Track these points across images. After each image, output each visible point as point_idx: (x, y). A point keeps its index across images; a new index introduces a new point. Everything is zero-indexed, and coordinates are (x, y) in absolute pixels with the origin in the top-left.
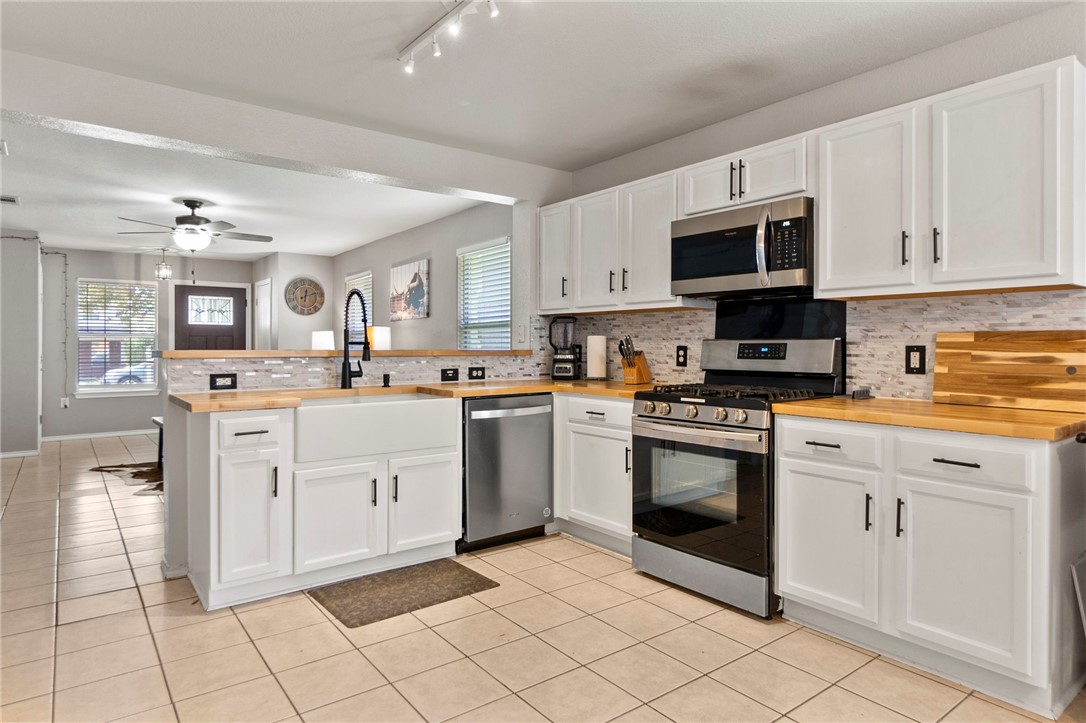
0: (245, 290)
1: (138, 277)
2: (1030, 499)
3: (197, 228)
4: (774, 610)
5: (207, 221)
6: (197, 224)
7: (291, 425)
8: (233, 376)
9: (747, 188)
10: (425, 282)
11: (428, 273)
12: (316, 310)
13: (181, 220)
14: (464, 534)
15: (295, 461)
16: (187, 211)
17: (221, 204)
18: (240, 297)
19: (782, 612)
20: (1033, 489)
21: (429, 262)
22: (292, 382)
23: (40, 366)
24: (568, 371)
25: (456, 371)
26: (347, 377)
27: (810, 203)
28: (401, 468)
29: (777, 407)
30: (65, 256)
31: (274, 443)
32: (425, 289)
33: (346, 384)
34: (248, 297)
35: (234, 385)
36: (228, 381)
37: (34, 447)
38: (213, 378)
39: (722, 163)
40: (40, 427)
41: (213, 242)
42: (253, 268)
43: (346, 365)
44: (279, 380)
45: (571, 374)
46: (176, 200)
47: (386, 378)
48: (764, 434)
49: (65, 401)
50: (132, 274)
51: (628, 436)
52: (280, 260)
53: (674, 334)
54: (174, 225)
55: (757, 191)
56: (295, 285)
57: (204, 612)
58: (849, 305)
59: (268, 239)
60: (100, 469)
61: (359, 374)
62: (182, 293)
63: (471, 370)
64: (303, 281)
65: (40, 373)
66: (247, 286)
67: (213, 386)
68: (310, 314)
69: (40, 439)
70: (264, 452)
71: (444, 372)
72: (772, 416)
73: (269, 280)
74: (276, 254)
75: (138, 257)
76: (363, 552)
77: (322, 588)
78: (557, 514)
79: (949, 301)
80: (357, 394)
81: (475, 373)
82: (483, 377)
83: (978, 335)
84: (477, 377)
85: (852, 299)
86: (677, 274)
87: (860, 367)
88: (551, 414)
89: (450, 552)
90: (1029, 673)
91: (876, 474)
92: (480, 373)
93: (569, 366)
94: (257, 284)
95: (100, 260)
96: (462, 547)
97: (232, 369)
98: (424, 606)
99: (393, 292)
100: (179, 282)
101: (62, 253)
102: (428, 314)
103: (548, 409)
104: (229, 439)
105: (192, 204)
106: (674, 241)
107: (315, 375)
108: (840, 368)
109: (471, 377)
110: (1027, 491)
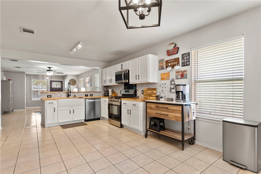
0: (62, 81)
1: (43, 79)
2: (140, 109)
3: (50, 72)
4: (122, 126)
5: (52, 71)
6: (50, 71)
7: (57, 102)
8: (51, 96)
9: (123, 68)
10: (90, 80)
11: (91, 79)
12: (75, 85)
13: (48, 71)
14: (85, 118)
15: (58, 107)
16: (49, 69)
17: (54, 68)
18: (62, 83)
19: (123, 127)
20: (140, 107)
21: (91, 77)
22: (60, 96)
23: (25, 95)
24: (106, 94)
25: (88, 95)
26: (68, 96)
27: (129, 71)
28: (75, 109)
29: (121, 99)
30: (30, 76)
31: (54, 105)
32: (90, 81)
33: (68, 97)
34: (63, 82)
35: (51, 97)
36: (50, 96)
37: (24, 109)
38: (48, 96)
39: (120, 64)
40: (26, 106)
41: (53, 74)
42: (64, 77)
43: (68, 94)
44: (58, 96)
45: (107, 95)
46: (47, 67)
47: (75, 96)
48: (120, 102)
49: (30, 101)
50: (42, 78)
51: (108, 104)
52: (68, 76)
53: (120, 89)
54: (46, 71)
55: (124, 68)
56: (71, 80)
57: (45, 127)
58: (137, 85)
59: (63, 73)
60: (35, 112)
61: (70, 95)
62: (51, 82)
63: (90, 95)
64: (72, 79)
65: (25, 96)
66: (63, 80)
67: (48, 97)
68: (73, 85)
69: (25, 107)
70: (53, 106)
71: (86, 95)
72: (121, 100)
73: (66, 79)
74: (67, 75)
75: (43, 75)
76: (68, 120)
77: (63, 125)
78: (102, 116)
79: (145, 84)
80: (70, 98)
81: (91, 95)
82: (92, 96)
83: (148, 89)
84: (91, 96)
85: (137, 84)
86: (116, 80)
87: (138, 93)
88: (100, 101)
89: (83, 121)
90: (140, 130)
91: (129, 107)
92: (92, 95)
93: (107, 94)
94: (65, 80)
95: (36, 76)
96: (86, 120)
97: (51, 95)
98: (75, 127)
99: (86, 82)
100: (50, 80)
101: (29, 75)
102: (91, 86)
103: (100, 100)
104: (48, 104)
105: (50, 68)
106: (116, 75)
107: (64, 95)
108: (135, 93)
109: (90, 96)
110: (140, 108)
